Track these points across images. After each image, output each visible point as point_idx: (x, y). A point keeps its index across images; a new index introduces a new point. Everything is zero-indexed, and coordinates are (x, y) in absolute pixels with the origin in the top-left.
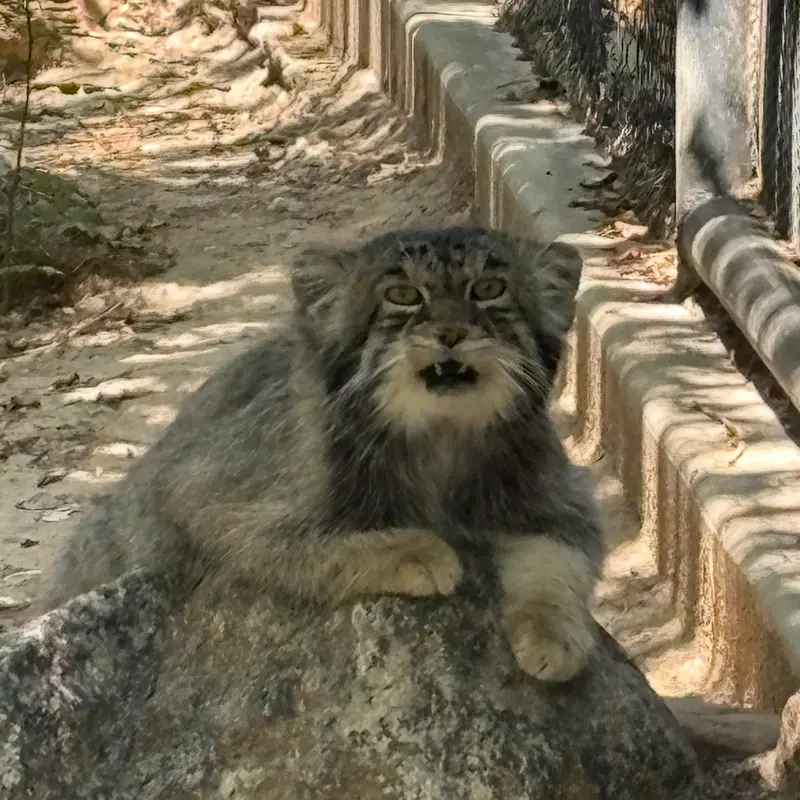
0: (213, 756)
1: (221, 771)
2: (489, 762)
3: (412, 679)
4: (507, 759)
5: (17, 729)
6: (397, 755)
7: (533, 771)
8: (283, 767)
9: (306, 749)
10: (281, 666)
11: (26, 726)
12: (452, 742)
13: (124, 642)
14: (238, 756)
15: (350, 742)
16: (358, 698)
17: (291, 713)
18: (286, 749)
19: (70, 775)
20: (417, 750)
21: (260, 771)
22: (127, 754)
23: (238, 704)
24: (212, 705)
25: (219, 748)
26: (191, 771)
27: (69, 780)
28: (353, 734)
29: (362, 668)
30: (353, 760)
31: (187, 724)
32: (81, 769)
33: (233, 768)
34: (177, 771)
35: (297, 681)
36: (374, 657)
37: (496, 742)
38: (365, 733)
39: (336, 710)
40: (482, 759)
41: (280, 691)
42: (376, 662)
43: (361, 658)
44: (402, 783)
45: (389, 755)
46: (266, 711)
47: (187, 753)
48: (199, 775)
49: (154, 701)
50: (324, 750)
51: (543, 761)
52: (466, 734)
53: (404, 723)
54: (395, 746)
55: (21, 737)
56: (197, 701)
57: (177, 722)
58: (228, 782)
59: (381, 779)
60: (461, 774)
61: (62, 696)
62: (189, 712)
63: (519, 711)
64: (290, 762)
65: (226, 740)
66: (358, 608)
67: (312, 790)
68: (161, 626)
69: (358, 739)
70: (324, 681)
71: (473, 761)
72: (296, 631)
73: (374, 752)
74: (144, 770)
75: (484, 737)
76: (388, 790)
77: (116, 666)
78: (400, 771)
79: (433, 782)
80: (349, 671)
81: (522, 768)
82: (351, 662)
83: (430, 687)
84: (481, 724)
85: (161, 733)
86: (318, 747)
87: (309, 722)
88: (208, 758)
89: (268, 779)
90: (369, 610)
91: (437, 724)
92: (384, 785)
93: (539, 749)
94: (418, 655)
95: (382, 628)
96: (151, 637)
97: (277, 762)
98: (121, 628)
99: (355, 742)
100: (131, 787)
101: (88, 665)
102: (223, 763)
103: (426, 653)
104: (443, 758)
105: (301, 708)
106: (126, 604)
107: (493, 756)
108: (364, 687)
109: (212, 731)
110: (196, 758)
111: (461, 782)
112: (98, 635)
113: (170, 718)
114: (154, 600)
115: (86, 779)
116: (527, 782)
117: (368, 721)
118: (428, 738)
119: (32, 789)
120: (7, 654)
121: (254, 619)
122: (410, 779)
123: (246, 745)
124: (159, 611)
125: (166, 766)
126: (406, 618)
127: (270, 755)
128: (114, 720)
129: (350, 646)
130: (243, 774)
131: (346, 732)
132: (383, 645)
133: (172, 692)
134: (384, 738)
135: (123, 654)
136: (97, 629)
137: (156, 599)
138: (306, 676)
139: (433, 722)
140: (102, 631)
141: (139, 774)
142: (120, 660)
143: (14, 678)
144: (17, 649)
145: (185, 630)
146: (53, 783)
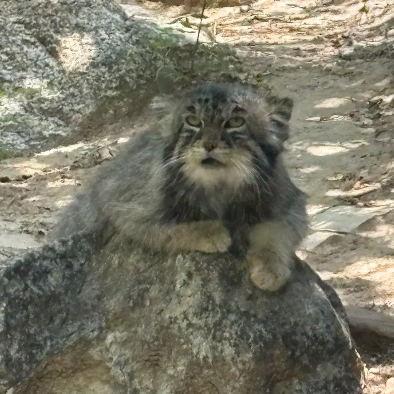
0: (104, 324)
1: (107, 332)
2: (234, 336)
3: (202, 293)
4: (243, 335)
5: (4, 305)
6: (191, 330)
7: (255, 342)
8: (136, 332)
9: (148, 324)
10: (140, 283)
11: (9, 304)
12: (218, 325)
13: (69, 266)
14: (116, 325)
15: (169, 322)
16: (175, 301)
17: (143, 306)
18: (138, 324)
19: (33, 329)
20: (200, 328)
21: (125, 333)
22: (64, 321)
23: (118, 300)
24: (107, 299)
25: (107, 321)
26: (93, 331)
27: (32, 331)
28: (170, 318)
29: (178, 286)
30: (169, 331)
31: (94, 308)
32: (40, 327)
33: (113, 331)
34: (86, 331)
35: (147, 290)
36: (184, 281)
37: (238, 326)
38: (176, 318)
39: (164, 305)
40: (231, 334)
41: (139, 295)
42: (185, 284)
43: (178, 282)
44: (191, 344)
45: (187, 329)
46: (131, 304)
47: (92, 322)
48: (96, 333)
49: (79, 296)
50: (156, 325)
51: (261, 337)
52: (224, 321)
53: (196, 314)
54: (190, 325)
55: (6, 309)
56: (99, 298)
57: (89, 307)
58: (110, 338)
59: (182, 341)
60: (220, 341)
61: (32, 291)
62: (96, 302)
63: (252, 312)
64: (140, 330)
65: (110, 317)
66: (180, 256)
67: (149, 344)
68: (88, 259)
69: (173, 320)
70: (160, 291)
71: (227, 335)
72: (151, 266)
73: (179, 327)
74: (70, 329)
75: (233, 323)
76: (185, 346)
77: (64, 277)
78: (191, 337)
79: (206, 344)
80: (172, 287)
81: (251, 339)
82: (173, 282)
83: (209, 298)
84: (232, 317)
85: (81, 312)
86: (153, 324)
87: (151, 311)
88: (101, 325)
89: (128, 338)
90: (184, 258)
91: (211, 315)
92: (184, 344)
93: (260, 331)
94: (206, 281)
95: (190, 267)
96: (82, 265)
97: (133, 329)
98: (69, 260)
99: (171, 322)
100: (63, 337)
101: (49, 276)
102: (109, 328)
103: (209, 281)
104: (212, 332)
105: (148, 304)
106: (72, 248)
107: (237, 333)
108: (179, 296)
109: (105, 313)
110: (95, 325)
111: (219, 345)
112: (56, 262)
113: (86, 305)
114: (86, 247)
115: (41, 331)
116: (252, 347)
117: (178, 312)
118: (206, 322)
119: (10, 335)
120: (4, 268)
121: (132, 259)
122: (196, 341)
123: (121, 320)
124: (88, 252)
125: (81, 328)
126: (201, 263)
127: (130, 326)
128: (60, 304)
129: (174, 275)
130: (118, 334)
131: (167, 316)
132: (190, 275)
133: (89, 292)
134: (185, 321)
135: (67, 272)
136: (55, 259)
137: (87, 247)
138: (152, 288)
139: (209, 314)
140: (58, 260)
141: (68, 331)
142: (67, 275)
143: (6, 280)
144: (9, 266)
145: (99, 262)
146: (23, 332)
